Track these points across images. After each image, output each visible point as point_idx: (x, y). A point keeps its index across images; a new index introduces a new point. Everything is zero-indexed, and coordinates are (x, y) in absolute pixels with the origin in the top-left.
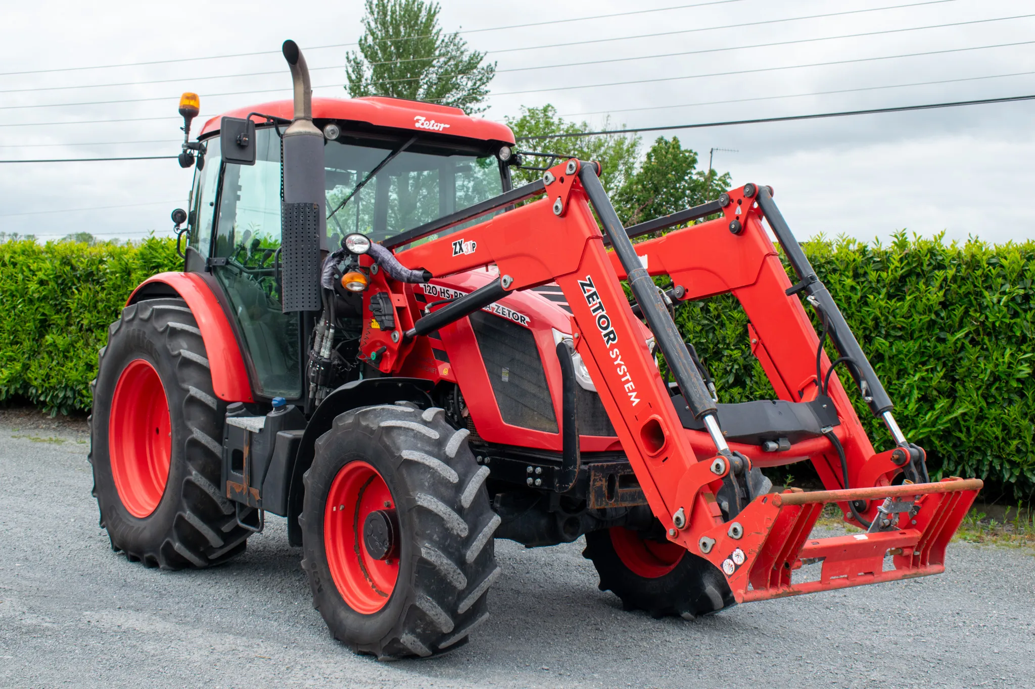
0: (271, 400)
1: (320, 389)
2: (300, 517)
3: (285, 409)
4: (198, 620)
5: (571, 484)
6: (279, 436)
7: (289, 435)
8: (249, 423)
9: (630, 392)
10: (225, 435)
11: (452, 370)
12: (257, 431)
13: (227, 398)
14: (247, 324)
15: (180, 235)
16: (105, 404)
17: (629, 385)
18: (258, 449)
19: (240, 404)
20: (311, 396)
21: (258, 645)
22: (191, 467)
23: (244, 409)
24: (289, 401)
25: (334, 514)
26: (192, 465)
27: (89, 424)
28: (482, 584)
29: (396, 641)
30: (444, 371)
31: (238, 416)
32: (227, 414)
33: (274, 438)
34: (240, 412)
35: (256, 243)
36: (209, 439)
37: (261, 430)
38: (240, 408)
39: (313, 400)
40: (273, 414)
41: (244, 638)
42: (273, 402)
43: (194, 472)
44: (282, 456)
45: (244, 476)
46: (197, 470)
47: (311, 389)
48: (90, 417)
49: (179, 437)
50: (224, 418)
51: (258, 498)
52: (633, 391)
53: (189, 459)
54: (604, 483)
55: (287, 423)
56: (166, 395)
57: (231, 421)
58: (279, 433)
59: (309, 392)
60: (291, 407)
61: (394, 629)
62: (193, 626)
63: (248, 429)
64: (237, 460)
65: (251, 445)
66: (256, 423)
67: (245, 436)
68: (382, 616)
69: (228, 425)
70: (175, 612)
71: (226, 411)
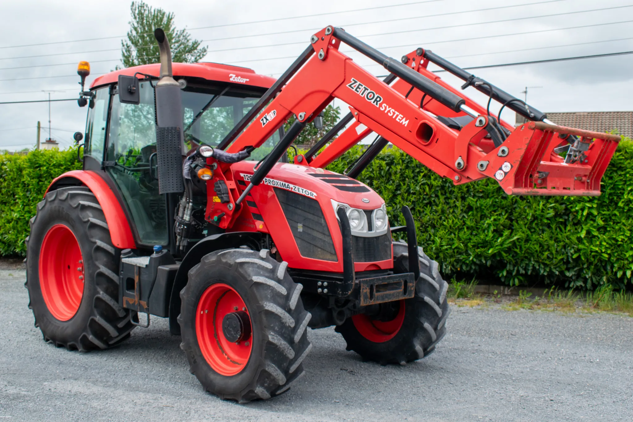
0: (152, 247)
1: (184, 240)
2: (178, 318)
3: (162, 252)
4: (116, 383)
5: (350, 292)
6: (160, 269)
7: (167, 268)
8: (137, 261)
9: (400, 120)
10: (121, 269)
11: (265, 225)
12: (144, 266)
13: (120, 246)
14: (130, 201)
15: (79, 148)
16: (36, 253)
17: (399, 117)
18: (145, 277)
19: (129, 250)
20: (177, 244)
21: (161, 398)
22: (99, 289)
23: (132, 253)
24: (163, 247)
25: (202, 316)
26: (100, 288)
27: (25, 264)
28: (303, 355)
29: (253, 391)
30: (260, 225)
31: (129, 257)
32: (122, 256)
33: (157, 270)
34: (130, 255)
35: (131, 152)
36: (110, 272)
37: (147, 266)
38: (129, 253)
39: (179, 246)
40: (154, 255)
41: (150, 394)
42: (154, 249)
43: (101, 292)
44: (162, 281)
45: (135, 293)
46: (103, 291)
47: (178, 240)
48: (25, 260)
49: (91, 271)
50: (119, 259)
51: (146, 307)
52: (403, 118)
53: (98, 284)
54: (368, 291)
55: (165, 260)
56: (80, 245)
57: (125, 260)
58: (160, 267)
59: (176, 241)
60: (165, 251)
61: (250, 385)
62: (114, 388)
63: (138, 265)
64: (130, 284)
65: (139, 274)
66: (143, 261)
67: (136, 270)
68: (240, 377)
69: (123, 263)
70: (100, 379)
71: (120, 254)
